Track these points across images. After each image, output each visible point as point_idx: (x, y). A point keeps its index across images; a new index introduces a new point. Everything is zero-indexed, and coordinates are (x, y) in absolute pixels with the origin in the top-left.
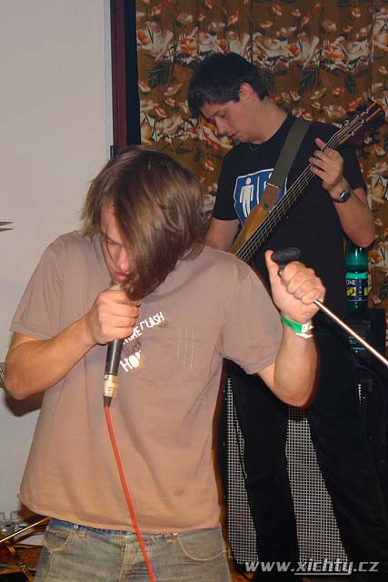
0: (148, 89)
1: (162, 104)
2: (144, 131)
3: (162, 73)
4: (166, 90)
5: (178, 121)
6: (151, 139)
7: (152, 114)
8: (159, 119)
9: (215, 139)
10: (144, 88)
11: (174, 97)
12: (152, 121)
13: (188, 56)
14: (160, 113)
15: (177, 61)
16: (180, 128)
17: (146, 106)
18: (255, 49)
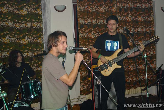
0: (80, 29)
1: (82, 31)
2: (79, 36)
3: (82, 26)
4: (83, 29)
5: (85, 34)
6: (81, 37)
7: (81, 33)
8: (82, 34)
9: (91, 36)
10: (79, 29)
11: (84, 30)
12: (81, 34)
13: (86, 23)
14: (82, 33)
15: (84, 24)
16: (85, 35)
17: (80, 32)
18: (97, 21)
